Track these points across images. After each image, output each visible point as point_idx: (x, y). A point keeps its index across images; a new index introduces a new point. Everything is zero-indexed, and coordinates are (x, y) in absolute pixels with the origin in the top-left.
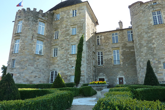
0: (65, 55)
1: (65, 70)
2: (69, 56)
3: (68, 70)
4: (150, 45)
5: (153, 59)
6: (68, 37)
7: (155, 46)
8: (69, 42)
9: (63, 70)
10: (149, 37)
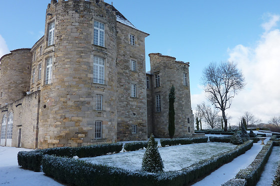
0: (125, 96)
1: (126, 117)
2: (130, 99)
3: (129, 118)
4: (180, 102)
5: (182, 115)
6: (127, 71)
7: (184, 103)
8: (129, 79)
9: (123, 116)
10: (181, 95)
